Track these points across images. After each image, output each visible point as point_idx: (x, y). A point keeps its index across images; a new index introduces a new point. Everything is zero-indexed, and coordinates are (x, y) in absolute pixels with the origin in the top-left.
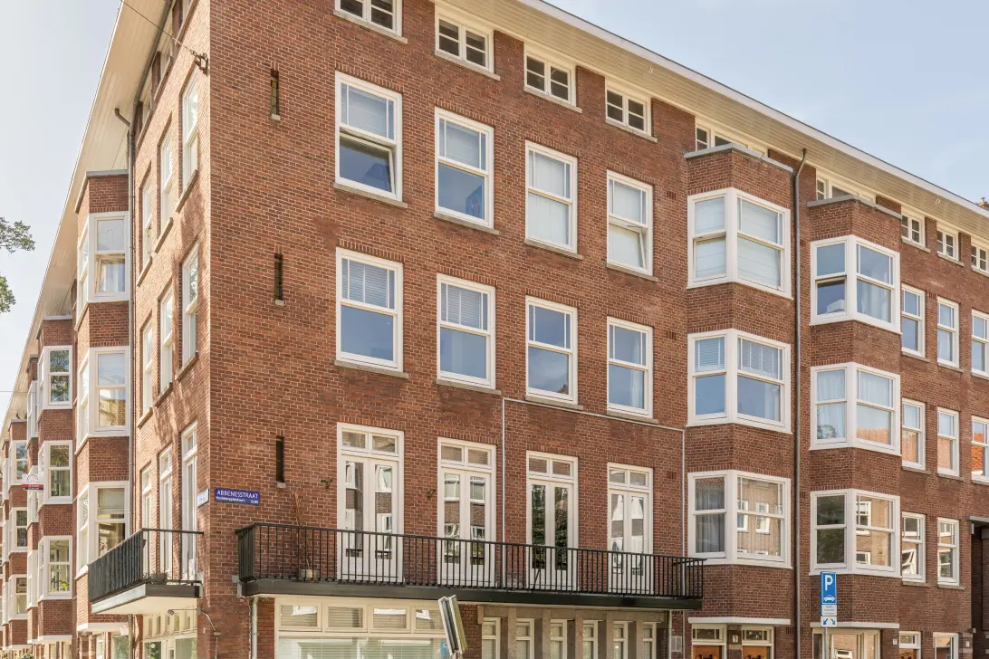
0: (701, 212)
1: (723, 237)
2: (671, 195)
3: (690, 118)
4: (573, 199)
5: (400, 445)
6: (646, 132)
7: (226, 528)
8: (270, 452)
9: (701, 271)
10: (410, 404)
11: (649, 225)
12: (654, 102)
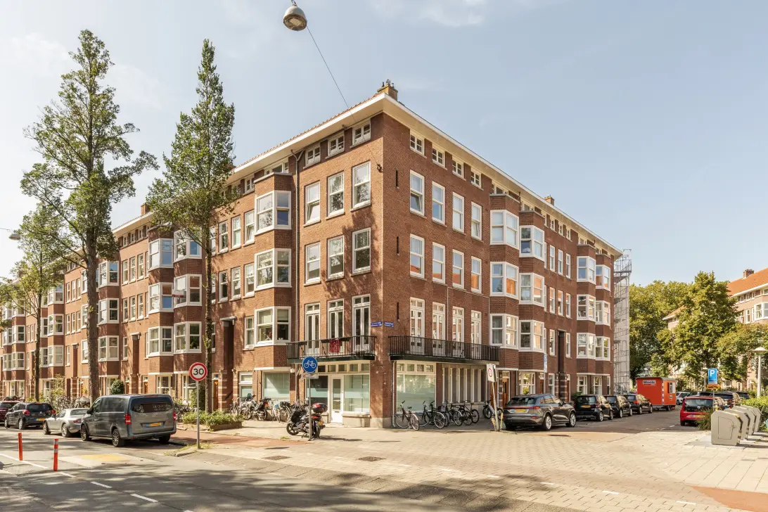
0: (495, 216)
1: (502, 227)
2: (487, 210)
3: (490, 180)
4: (463, 213)
5: (424, 304)
6: (480, 187)
7: (387, 335)
8: (395, 308)
9: (494, 240)
10: (427, 290)
11: (480, 221)
12: (482, 175)
